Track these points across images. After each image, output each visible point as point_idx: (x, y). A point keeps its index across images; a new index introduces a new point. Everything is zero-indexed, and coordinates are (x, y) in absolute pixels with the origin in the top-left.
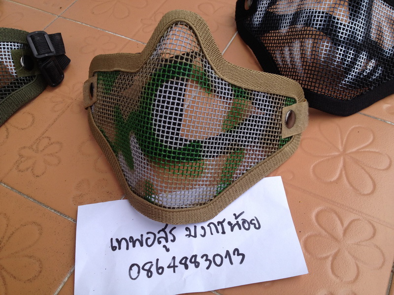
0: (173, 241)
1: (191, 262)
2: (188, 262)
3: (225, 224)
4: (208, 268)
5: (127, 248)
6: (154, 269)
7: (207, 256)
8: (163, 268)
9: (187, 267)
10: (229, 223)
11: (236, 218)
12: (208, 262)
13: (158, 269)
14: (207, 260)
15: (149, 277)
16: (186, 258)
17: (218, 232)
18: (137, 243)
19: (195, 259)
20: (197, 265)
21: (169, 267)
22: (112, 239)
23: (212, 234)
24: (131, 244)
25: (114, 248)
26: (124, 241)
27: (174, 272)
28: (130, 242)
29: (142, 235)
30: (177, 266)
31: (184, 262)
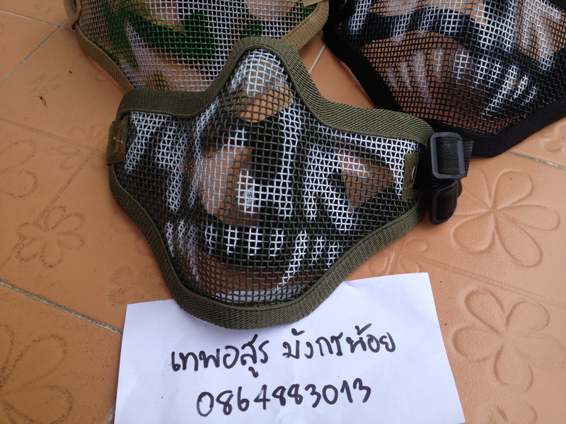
0: (264, 361)
1: (289, 394)
2: (286, 395)
3: (343, 341)
4: (315, 405)
5: (196, 369)
6: (234, 402)
7: (314, 387)
8: (247, 401)
9: (283, 402)
10: (349, 340)
11: (359, 333)
12: (315, 397)
13: (240, 402)
14: (313, 393)
15: (227, 413)
16: (283, 389)
17: (331, 352)
18: (211, 362)
19: (297, 391)
20: (299, 400)
21: (257, 400)
22: (173, 353)
23: (322, 355)
24: (201, 363)
25: (176, 368)
26: (191, 357)
27: (265, 408)
28: (201, 359)
29: (218, 351)
30: (269, 400)
31: (280, 394)
